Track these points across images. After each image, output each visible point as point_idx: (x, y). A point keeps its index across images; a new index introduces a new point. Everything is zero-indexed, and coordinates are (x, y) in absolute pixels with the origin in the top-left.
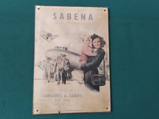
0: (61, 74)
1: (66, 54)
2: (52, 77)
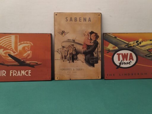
0: (71, 57)
1: (74, 44)
2: (65, 58)
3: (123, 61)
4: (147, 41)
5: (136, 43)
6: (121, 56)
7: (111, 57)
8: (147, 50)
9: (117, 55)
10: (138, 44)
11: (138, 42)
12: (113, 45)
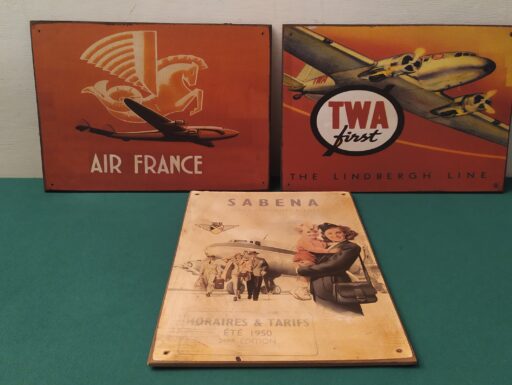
3: (348, 130)
4: (442, 57)
5: (403, 63)
6: (343, 110)
7: (309, 115)
8: (441, 91)
9: (331, 108)
10: (409, 68)
11: (411, 59)
12: (315, 71)
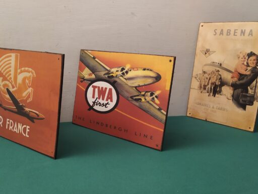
0: (212, 88)
1: (220, 69)
2: (205, 89)
